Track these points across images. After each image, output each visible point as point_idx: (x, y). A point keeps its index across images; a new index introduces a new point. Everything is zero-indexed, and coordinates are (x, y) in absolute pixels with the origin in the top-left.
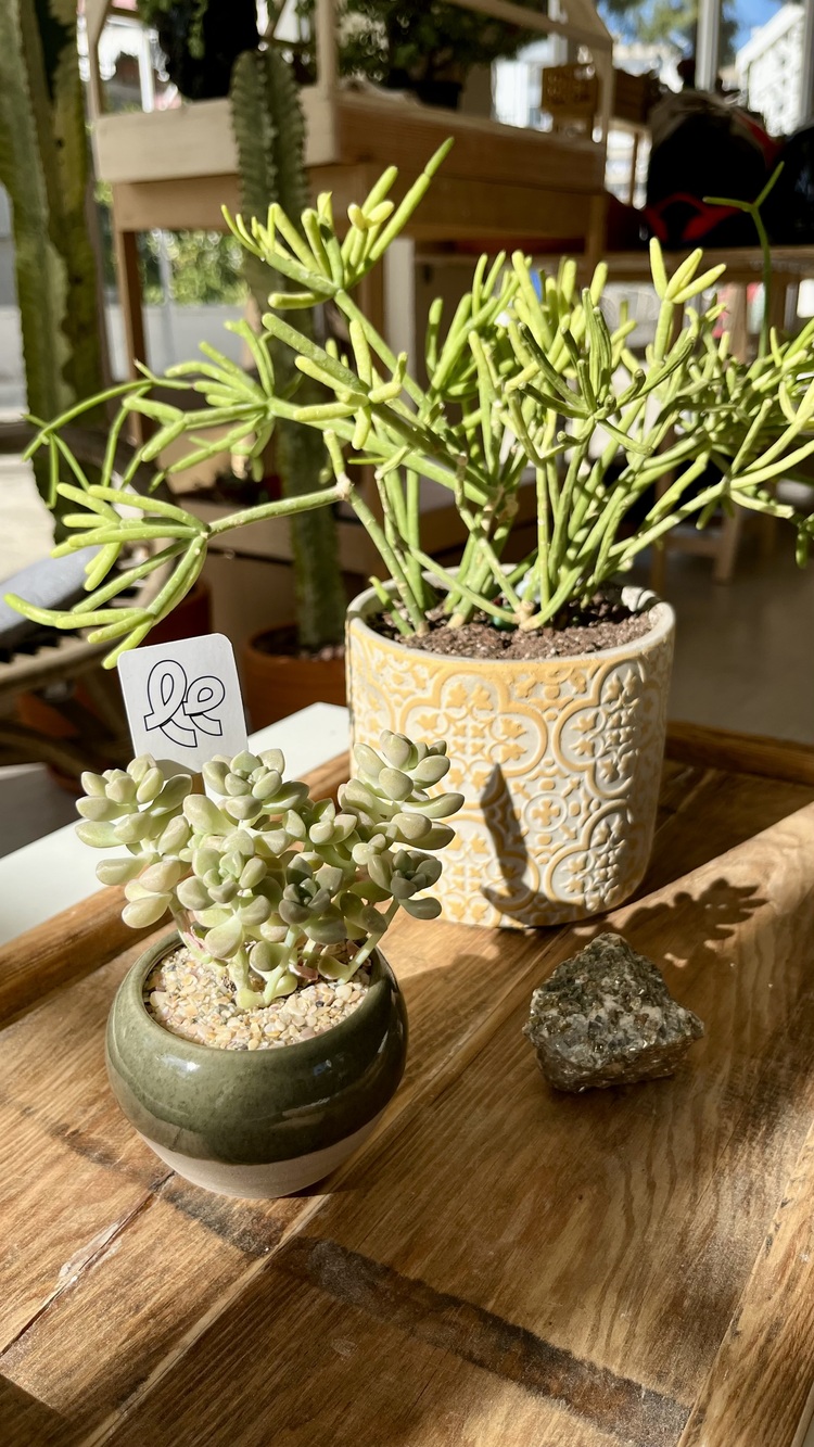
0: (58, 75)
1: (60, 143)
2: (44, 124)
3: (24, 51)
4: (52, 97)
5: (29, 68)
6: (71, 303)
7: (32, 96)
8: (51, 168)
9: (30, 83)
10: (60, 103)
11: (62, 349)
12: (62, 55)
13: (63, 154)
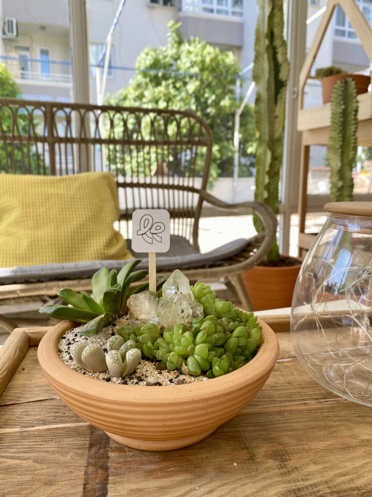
0: (279, 96)
1: (276, 117)
2: (271, 111)
3: (268, 89)
4: (276, 103)
5: (268, 95)
6: (271, 166)
7: (268, 103)
8: (272, 124)
9: (269, 99)
10: (279, 105)
11: (267, 180)
12: (281, 90)
13: (277, 120)
